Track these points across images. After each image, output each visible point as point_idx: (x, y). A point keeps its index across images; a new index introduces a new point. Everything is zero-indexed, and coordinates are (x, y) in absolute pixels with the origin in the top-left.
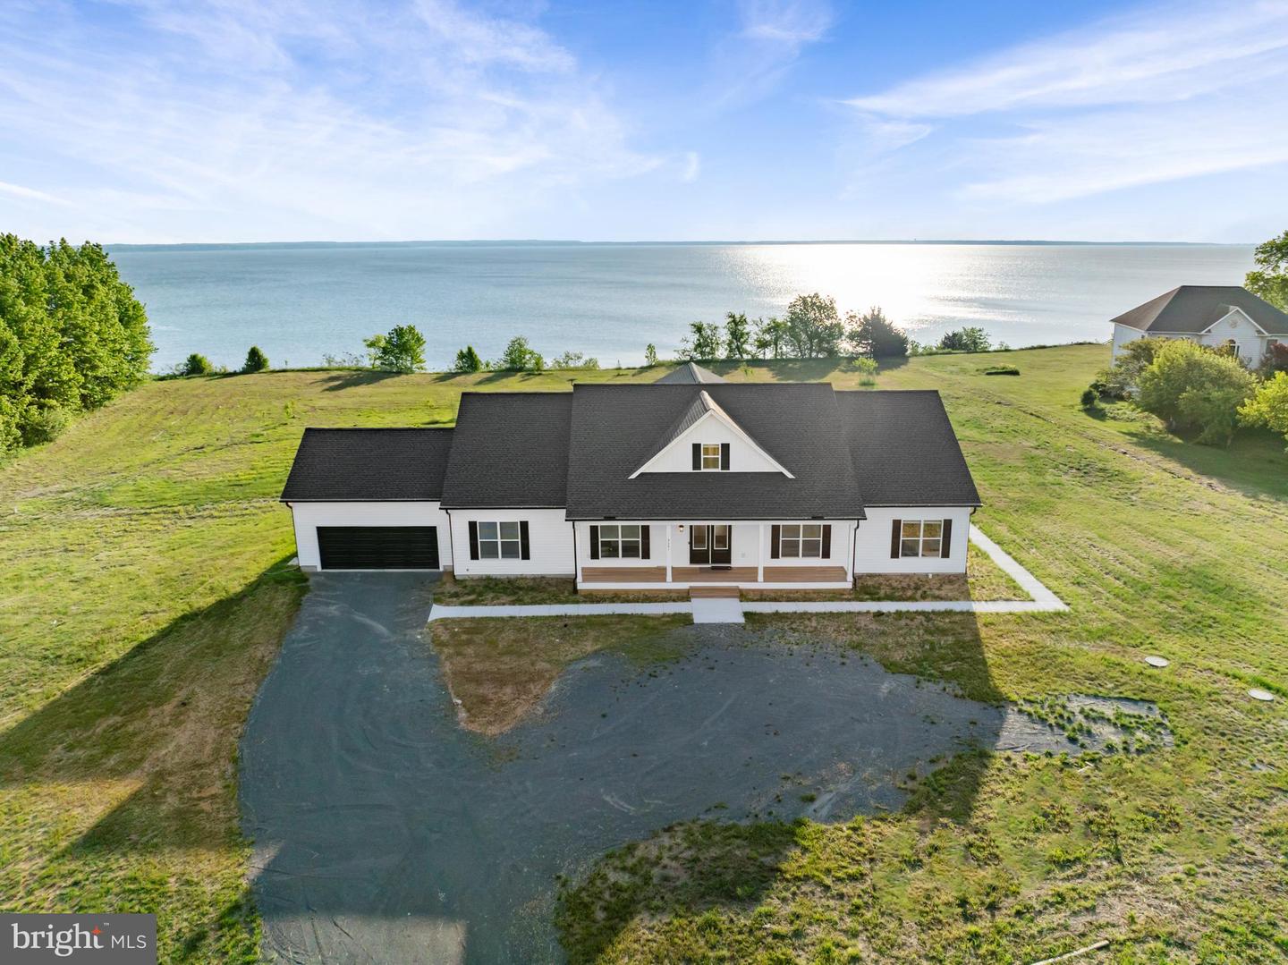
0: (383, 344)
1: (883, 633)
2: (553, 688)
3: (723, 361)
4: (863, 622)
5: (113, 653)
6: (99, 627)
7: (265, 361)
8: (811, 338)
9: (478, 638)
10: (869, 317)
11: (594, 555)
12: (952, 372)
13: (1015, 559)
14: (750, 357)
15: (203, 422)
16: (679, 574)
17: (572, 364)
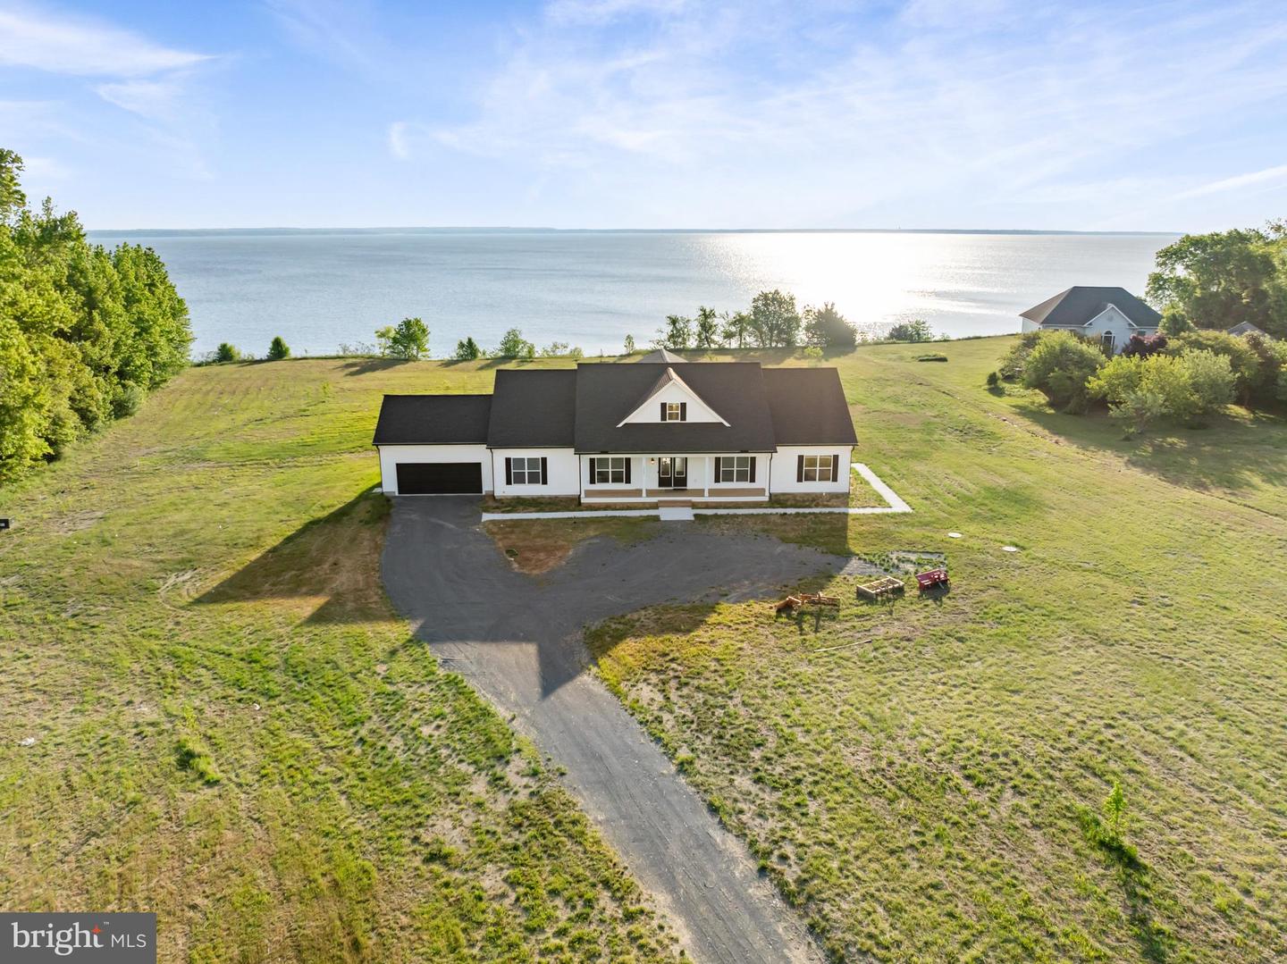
0: (392, 334)
1: (785, 524)
2: (571, 553)
3: (693, 350)
4: (772, 518)
5: (272, 542)
6: (254, 529)
7: (287, 350)
8: (771, 330)
9: (517, 530)
10: (823, 310)
11: (592, 482)
12: (890, 359)
13: (888, 485)
14: (717, 346)
15: (253, 401)
16: (650, 493)
17: (559, 353)
